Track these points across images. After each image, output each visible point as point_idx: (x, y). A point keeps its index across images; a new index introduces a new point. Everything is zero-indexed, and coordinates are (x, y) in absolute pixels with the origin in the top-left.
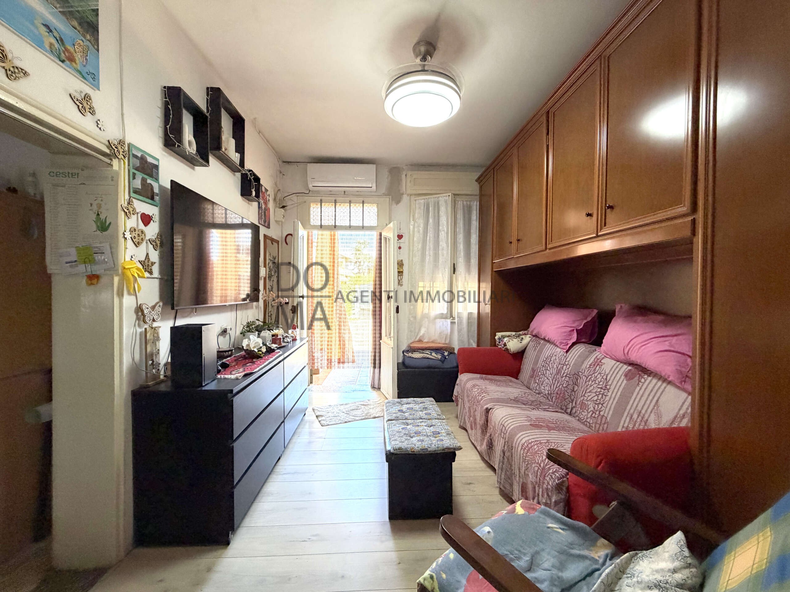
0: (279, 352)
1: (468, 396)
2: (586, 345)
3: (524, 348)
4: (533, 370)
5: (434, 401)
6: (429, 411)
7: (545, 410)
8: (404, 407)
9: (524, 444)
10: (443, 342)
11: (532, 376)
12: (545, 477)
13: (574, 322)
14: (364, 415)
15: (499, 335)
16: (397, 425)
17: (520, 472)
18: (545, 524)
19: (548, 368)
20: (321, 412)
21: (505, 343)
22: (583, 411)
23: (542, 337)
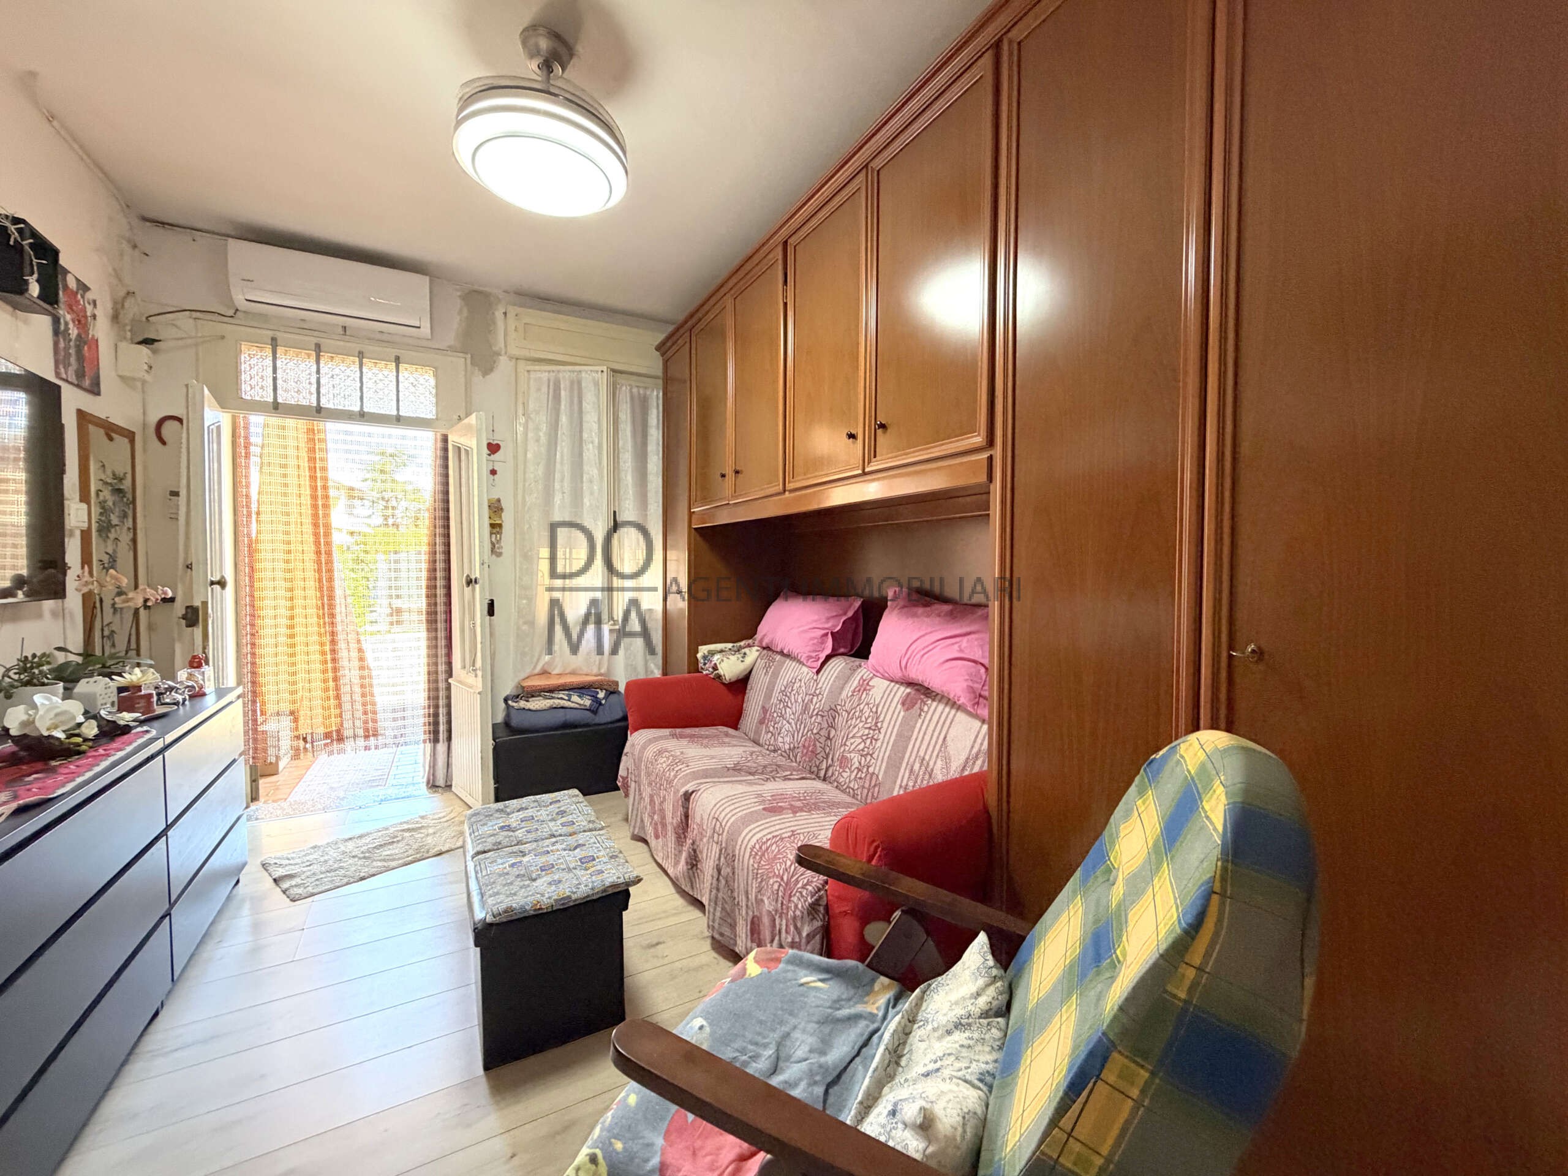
0: (147, 732)
1: (648, 774)
2: (846, 657)
3: (748, 671)
4: (765, 710)
5: (581, 795)
6: (570, 818)
7: (786, 779)
8: (514, 820)
9: (754, 847)
10: (595, 671)
11: (761, 722)
12: (790, 896)
13: (828, 619)
14: (410, 852)
15: (703, 650)
16: (500, 861)
17: (748, 898)
18: (796, 980)
19: (789, 705)
20: (287, 868)
21: (715, 664)
22: (844, 771)
23: (779, 650)
